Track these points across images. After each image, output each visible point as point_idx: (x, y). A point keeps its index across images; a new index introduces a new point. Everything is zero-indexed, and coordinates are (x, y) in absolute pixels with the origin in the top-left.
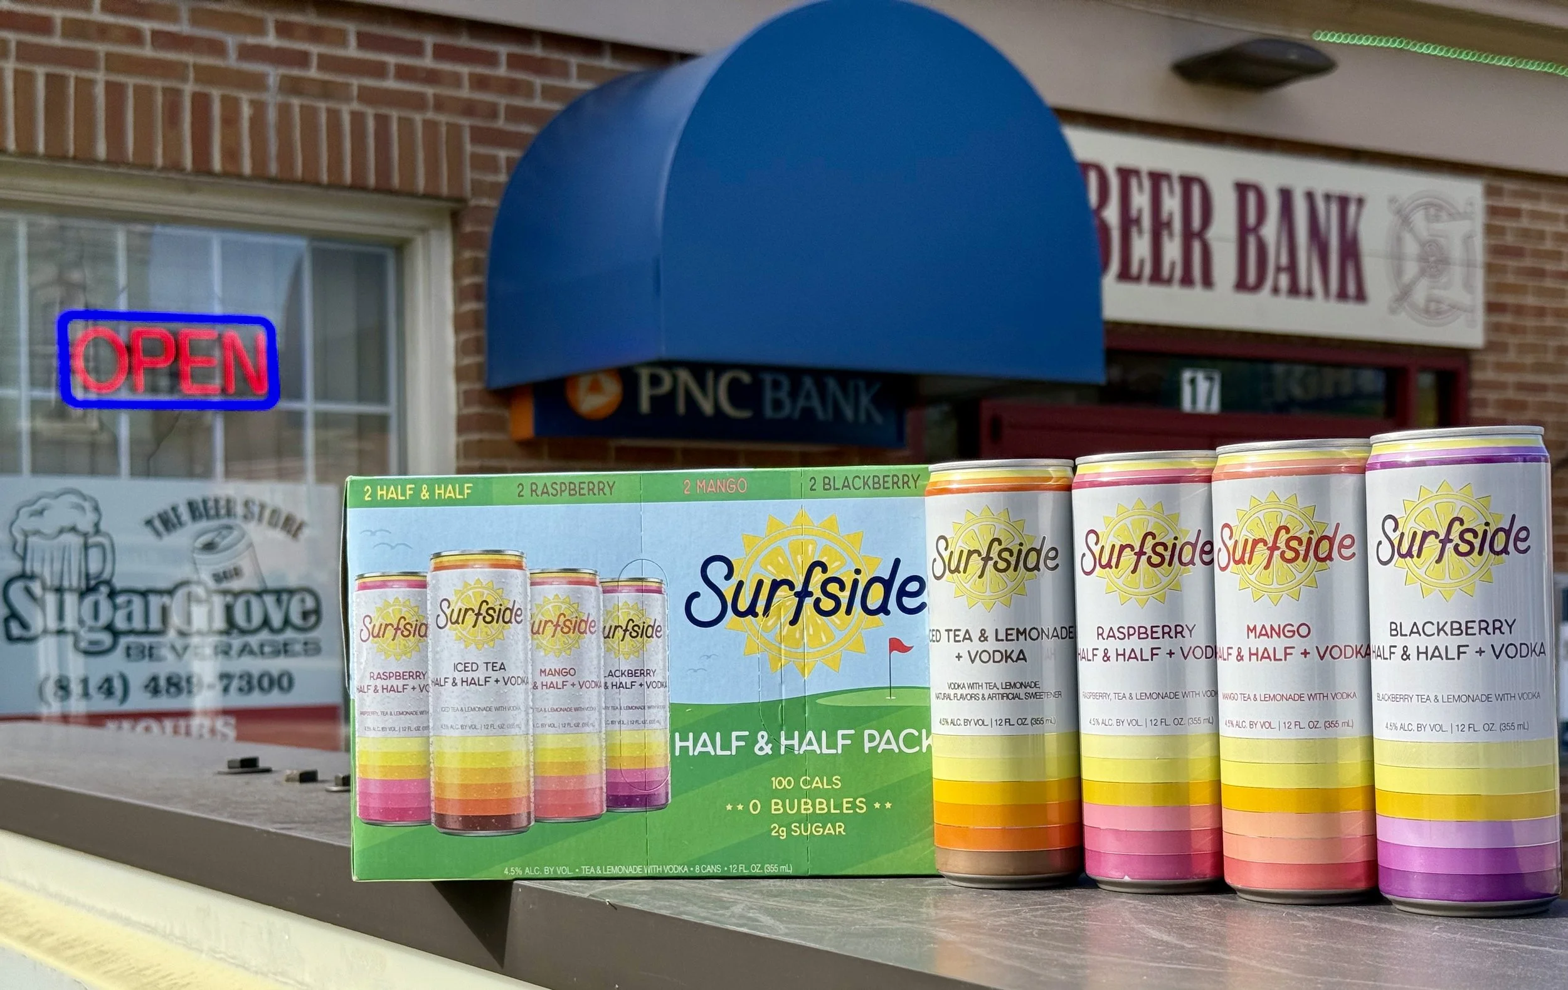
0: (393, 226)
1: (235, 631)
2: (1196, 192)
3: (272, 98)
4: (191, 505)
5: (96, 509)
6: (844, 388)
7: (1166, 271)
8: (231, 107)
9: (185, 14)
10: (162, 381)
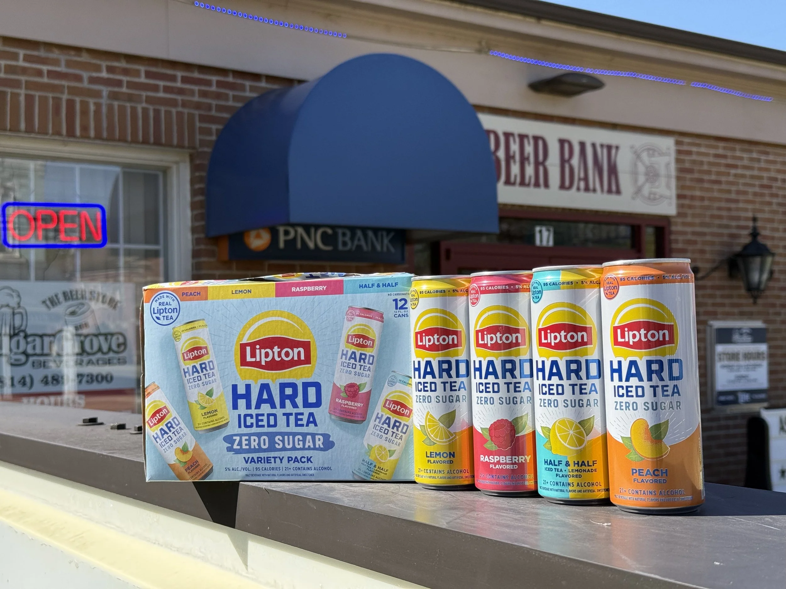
0: (162, 161)
1: (85, 354)
2: (540, 144)
3: (104, 101)
4: (64, 294)
5: (19, 296)
6: (376, 236)
7: (527, 180)
8: (85, 105)
9: (63, 63)
10: (51, 234)
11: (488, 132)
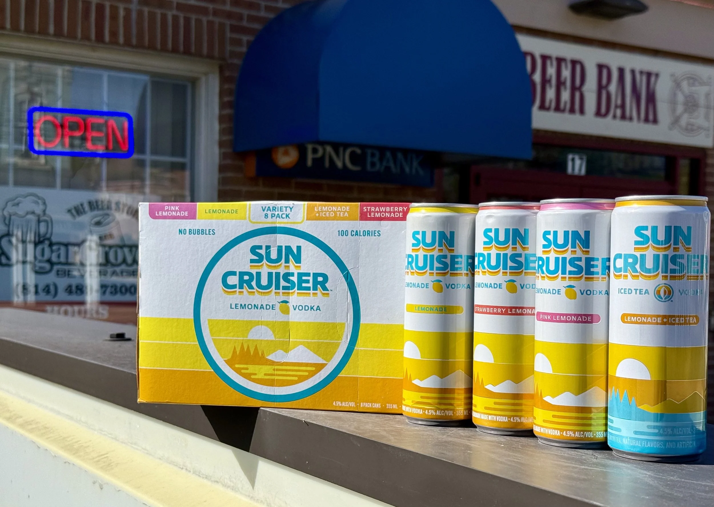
0: (190, 71)
1: (109, 264)
2: (578, 68)
3: (134, 7)
4: (90, 203)
5: (44, 203)
6: (405, 157)
7: (562, 105)
8: (114, 10)
10: (77, 142)
11: (525, 54)
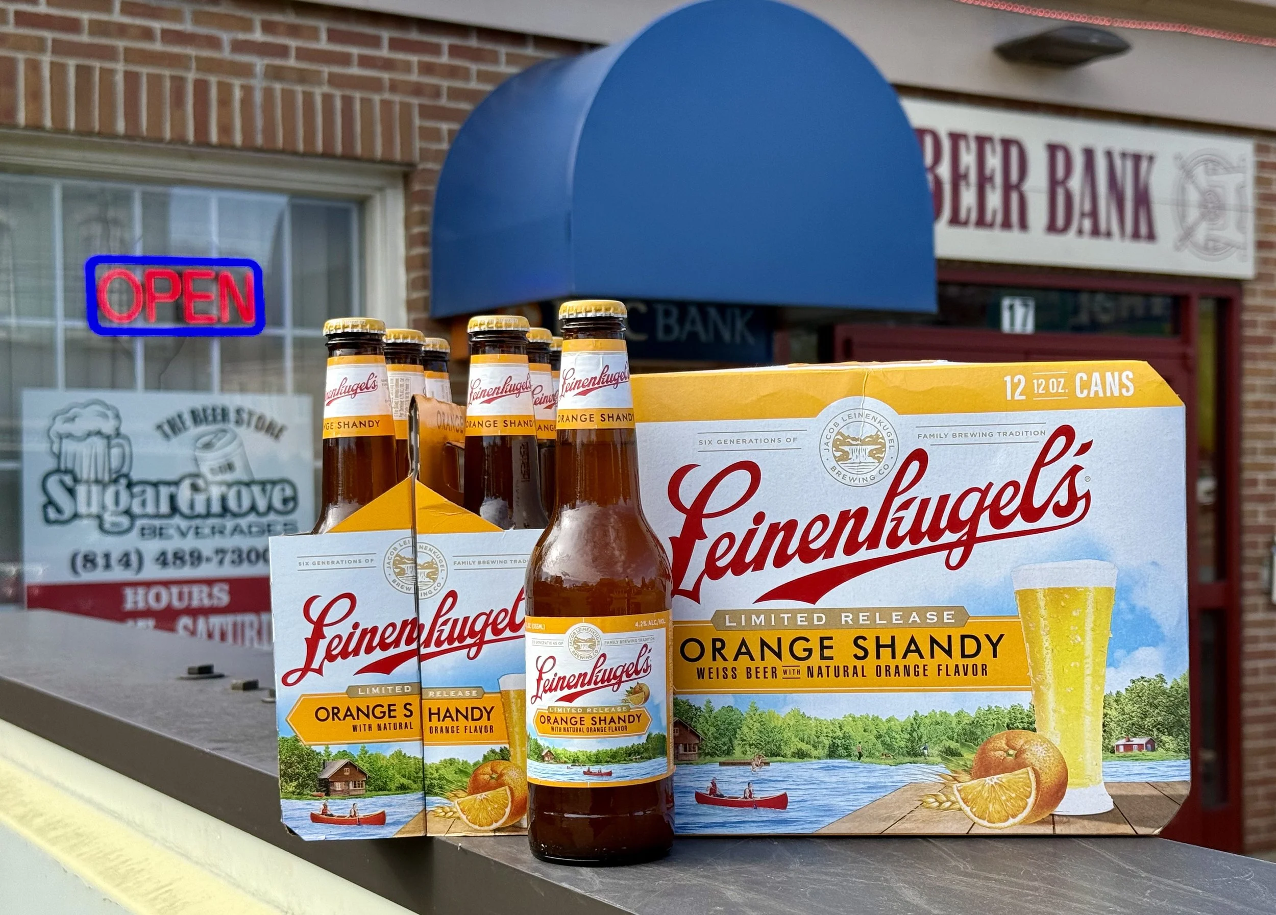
0: (356, 186)
1: (229, 515)
2: (1014, 152)
3: (258, 84)
4: (193, 413)
5: (117, 417)
7: (989, 217)
8: (225, 91)
9: (188, 16)
10: (170, 312)
11: (921, 133)
